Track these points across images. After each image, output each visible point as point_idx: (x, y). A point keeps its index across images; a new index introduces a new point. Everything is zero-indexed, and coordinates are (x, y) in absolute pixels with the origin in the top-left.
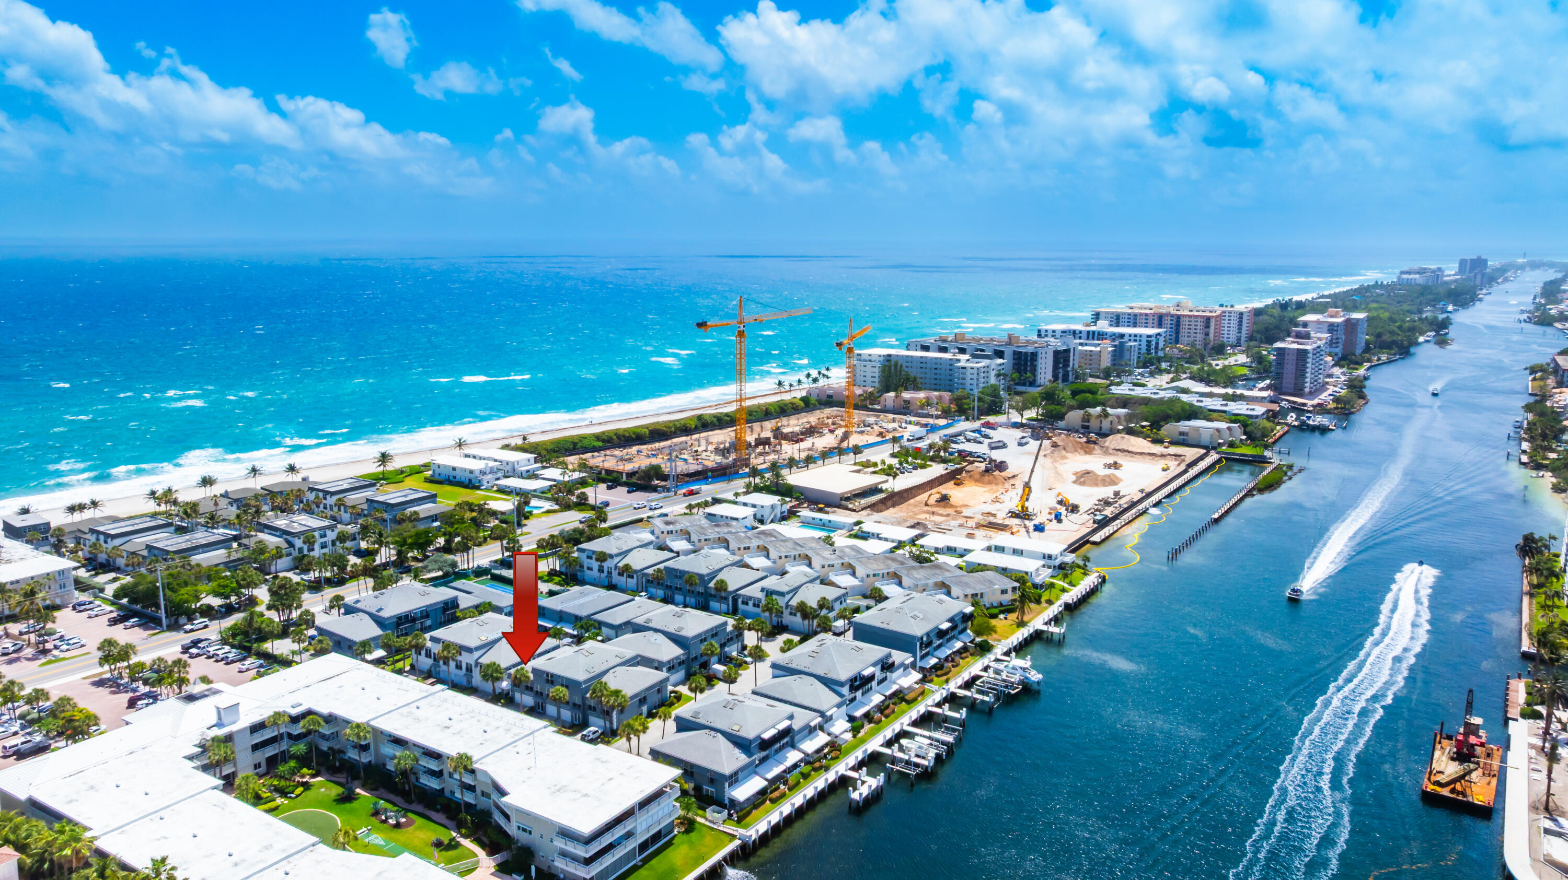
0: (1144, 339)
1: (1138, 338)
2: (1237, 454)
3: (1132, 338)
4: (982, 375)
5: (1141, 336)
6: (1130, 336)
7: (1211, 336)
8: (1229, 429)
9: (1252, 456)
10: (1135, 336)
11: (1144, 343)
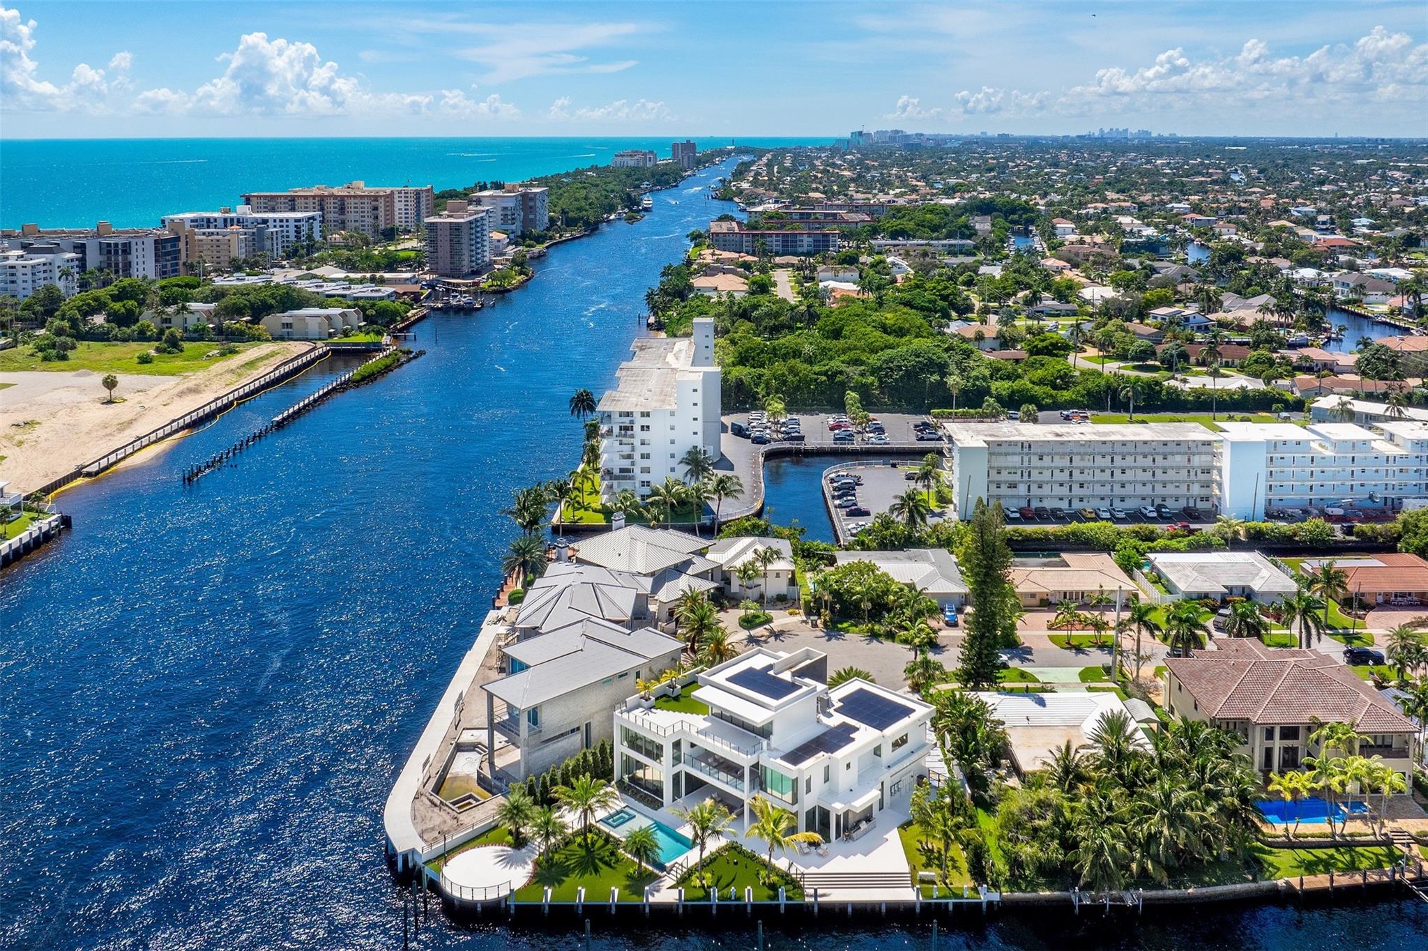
0: (292, 224)
1: (285, 224)
2: (348, 344)
3: (278, 224)
4: (42, 275)
5: (287, 221)
6: (275, 221)
7: (382, 219)
8: (343, 315)
9: (364, 344)
10: (281, 221)
11: (292, 230)
